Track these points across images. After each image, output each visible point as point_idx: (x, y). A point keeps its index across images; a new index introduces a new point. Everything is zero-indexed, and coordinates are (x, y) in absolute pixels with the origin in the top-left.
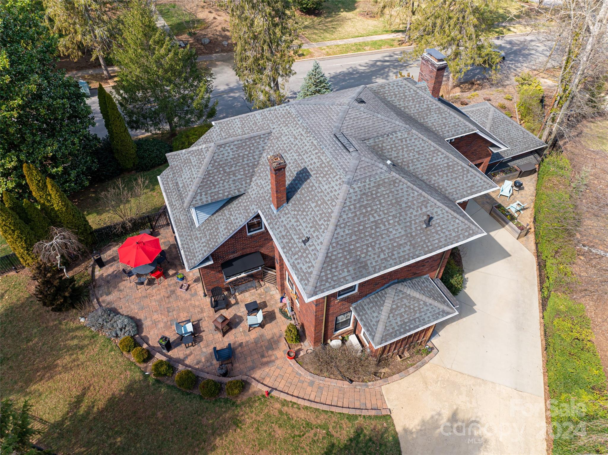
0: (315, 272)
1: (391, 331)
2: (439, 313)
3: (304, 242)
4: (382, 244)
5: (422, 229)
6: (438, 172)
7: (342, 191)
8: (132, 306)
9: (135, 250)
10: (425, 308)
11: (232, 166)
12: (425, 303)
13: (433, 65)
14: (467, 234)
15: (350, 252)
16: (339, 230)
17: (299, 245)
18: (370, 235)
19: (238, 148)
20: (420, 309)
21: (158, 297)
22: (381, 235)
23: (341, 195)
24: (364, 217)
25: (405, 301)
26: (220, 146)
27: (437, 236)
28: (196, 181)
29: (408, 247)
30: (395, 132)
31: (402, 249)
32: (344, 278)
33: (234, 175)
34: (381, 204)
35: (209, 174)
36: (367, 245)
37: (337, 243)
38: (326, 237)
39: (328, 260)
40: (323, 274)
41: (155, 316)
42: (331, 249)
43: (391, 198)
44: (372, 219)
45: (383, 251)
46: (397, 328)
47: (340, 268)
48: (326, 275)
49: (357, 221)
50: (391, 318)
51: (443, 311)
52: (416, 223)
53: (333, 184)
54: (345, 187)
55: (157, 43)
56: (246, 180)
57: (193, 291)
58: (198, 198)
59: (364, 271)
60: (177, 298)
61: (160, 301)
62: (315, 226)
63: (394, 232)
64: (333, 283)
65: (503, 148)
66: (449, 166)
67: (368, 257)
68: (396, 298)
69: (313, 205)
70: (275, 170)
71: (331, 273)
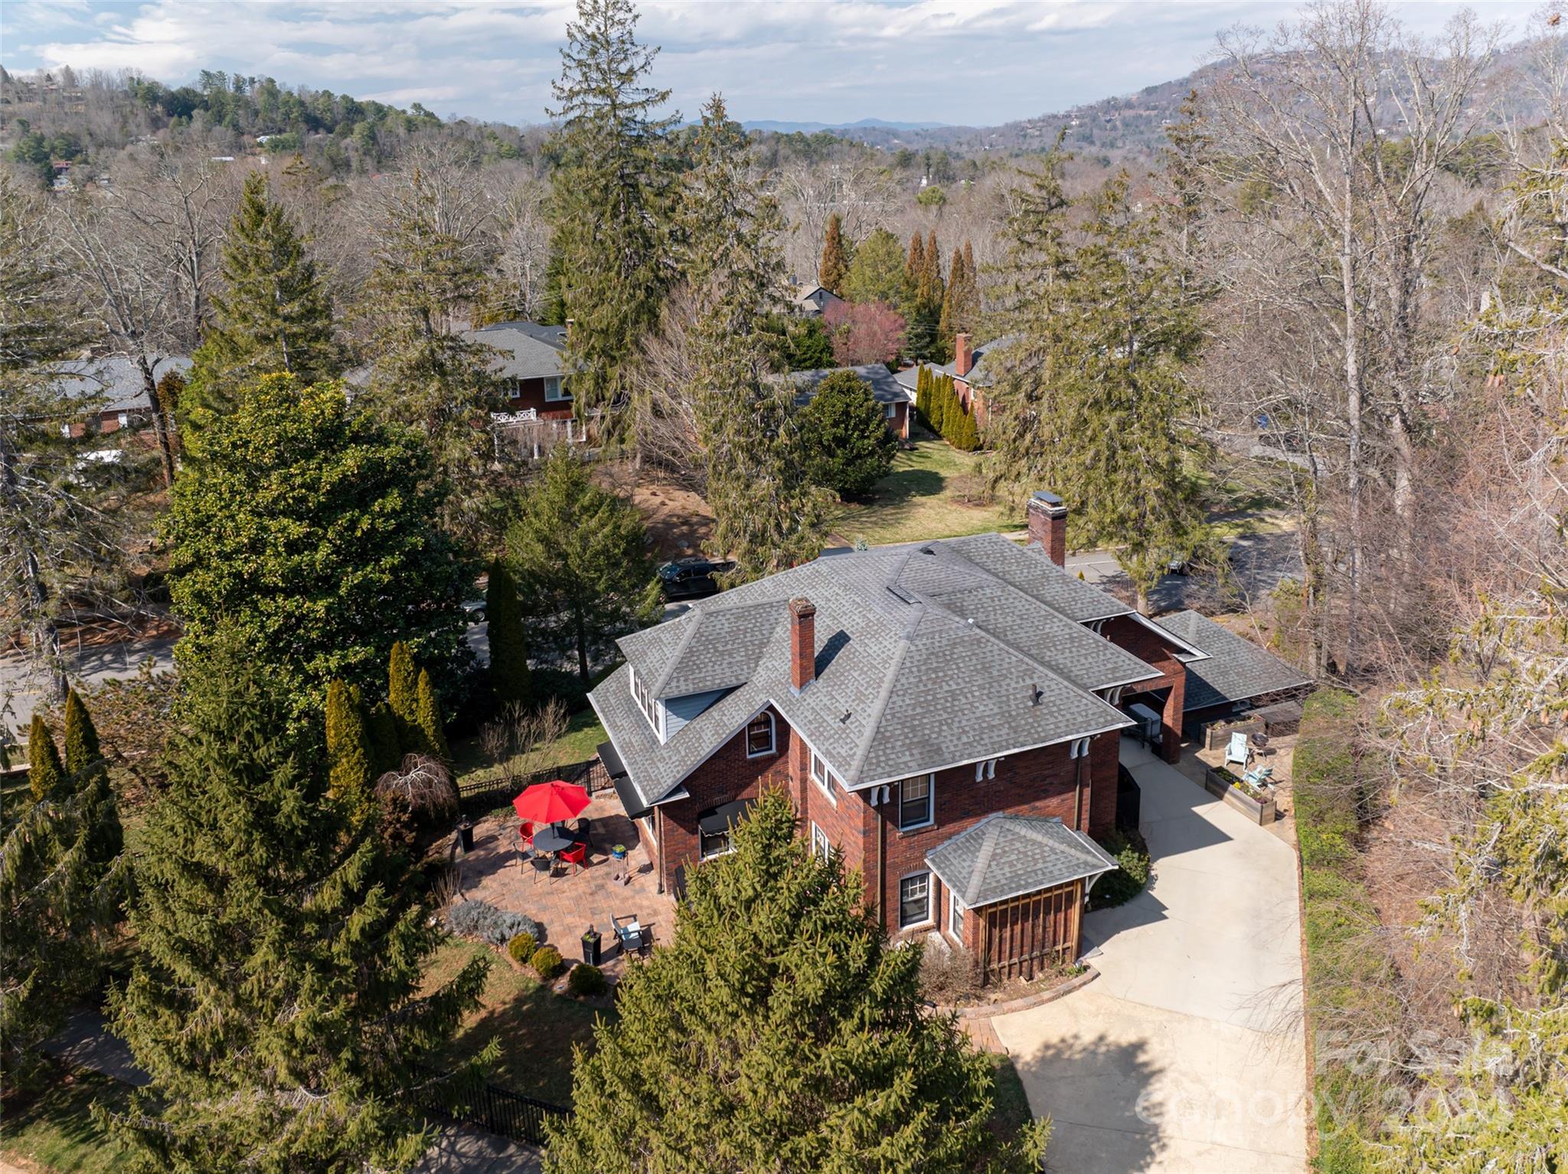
0: (860, 752)
1: (994, 884)
2: (1078, 865)
3: (843, 721)
4: (964, 723)
5: (1026, 707)
6: (1055, 646)
7: (897, 649)
8: (527, 906)
9: (547, 799)
10: (1053, 857)
11: (727, 643)
12: (1052, 849)
13: (1044, 512)
14: (1102, 720)
15: (913, 729)
16: (895, 698)
17: (835, 726)
18: (945, 709)
19: (738, 618)
20: (1044, 857)
21: (574, 894)
22: (962, 710)
23: (898, 653)
24: (934, 683)
25: (1018, 845)
26: (711, 614)
27: (1052, 720)
28: (670, 663)
29: (1005, 731)
30: (982, 588)
31: (996, 732)
32: (905, 763)
33: (730, 655)
34: (958, 668)
35: (691, 651)
36: (940, 721)
37: (893, 715)
38: (876, 707)
39: (880, 737)
40: (872, 755)
41: (569, 920)
42: (884, 723)
43: (974, 662)
44: (946, 688)
45: (964, 732)
46: (1004, 882)
47: (898, 749)
48: (877, 757)
49: (922, 688)
50: (994, 867)
51: (1086, 863)
52: (1016, 699)
53: (885, 643)
54: (903, 643)
55: (585, 509)
56: (748, 664)
57: (637, 886)
58: (674, 684)
59: (936, 757)
60: (609, 895)
61: (578, 900)
62: (860, 697)
63: (982, 708)
64: (888, 769)
65: (1200, 655)
66: (1072, 639)
67: (942, 739)
68: (1001, 839)
69: (856, 674)
70: (800, 617)
71: (885, 754)
